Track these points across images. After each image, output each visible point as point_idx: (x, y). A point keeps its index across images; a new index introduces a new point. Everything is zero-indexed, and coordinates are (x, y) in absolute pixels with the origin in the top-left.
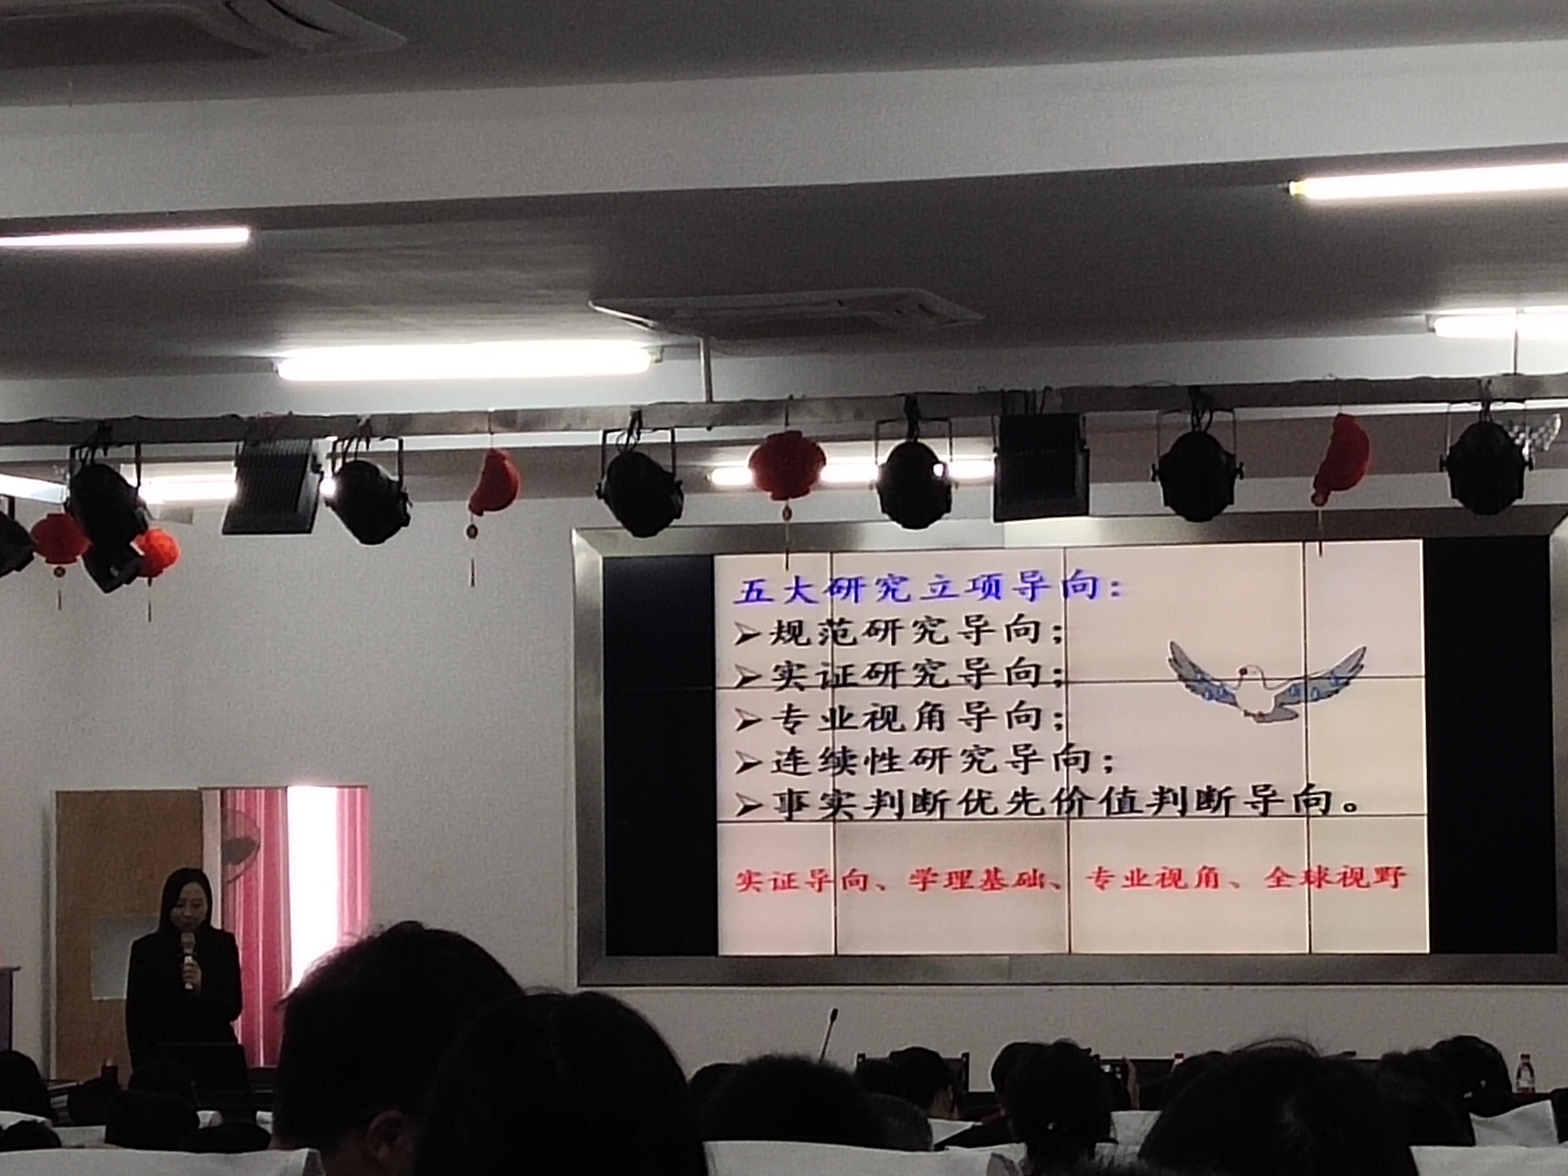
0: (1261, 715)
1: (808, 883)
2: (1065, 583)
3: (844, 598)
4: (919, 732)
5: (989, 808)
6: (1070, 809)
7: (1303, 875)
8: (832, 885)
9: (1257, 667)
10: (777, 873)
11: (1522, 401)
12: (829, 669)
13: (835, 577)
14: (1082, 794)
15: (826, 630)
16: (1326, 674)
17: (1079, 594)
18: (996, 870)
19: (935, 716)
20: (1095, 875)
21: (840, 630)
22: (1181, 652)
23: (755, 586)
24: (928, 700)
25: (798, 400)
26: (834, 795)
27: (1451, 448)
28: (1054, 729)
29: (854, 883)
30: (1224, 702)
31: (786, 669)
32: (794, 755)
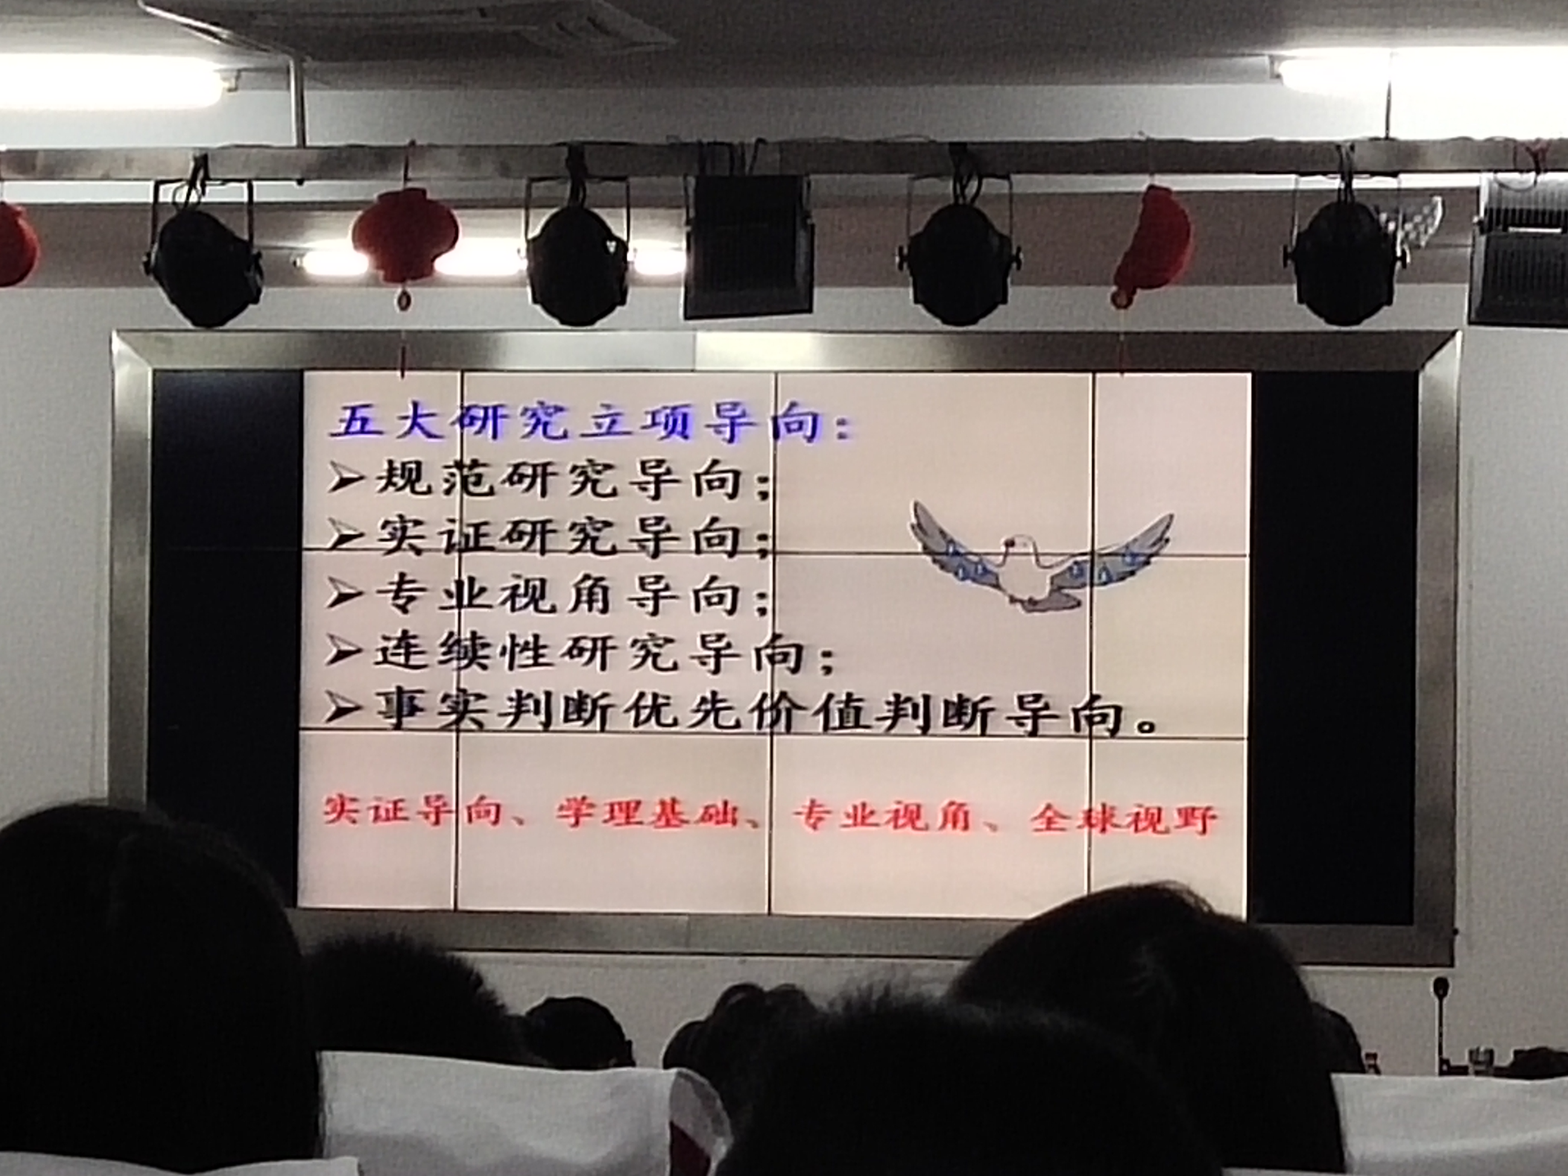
0: (1032, 602)
1: (419, 813)
2: (775, 419)
3: (478, 432)
4: (575, 614)
5: (667, 718)
6: (774, 722)
7: (1081, 815)
8: (454, 816)
9: (1030, 538)
10: (378, 799)
11: (1394, 174)
12: (456, 527)
13: (466, 404)
14: (790, 701)
15: (453, 475)
16: (1120, 549)
17: (794, 434)
18: (674, 801)
19: (597, 594)
20: (806, 810)
21: (472, 475)
22: (930, 518)
23: (360, 414)
24: (588, 572)
25: (422, 146)
26: (458, 696)
27: (1299, 234)
28: (757, 614)
29: (482, 814)
30: (984, 584)
31: (398, 525)
32: (405, 641)
